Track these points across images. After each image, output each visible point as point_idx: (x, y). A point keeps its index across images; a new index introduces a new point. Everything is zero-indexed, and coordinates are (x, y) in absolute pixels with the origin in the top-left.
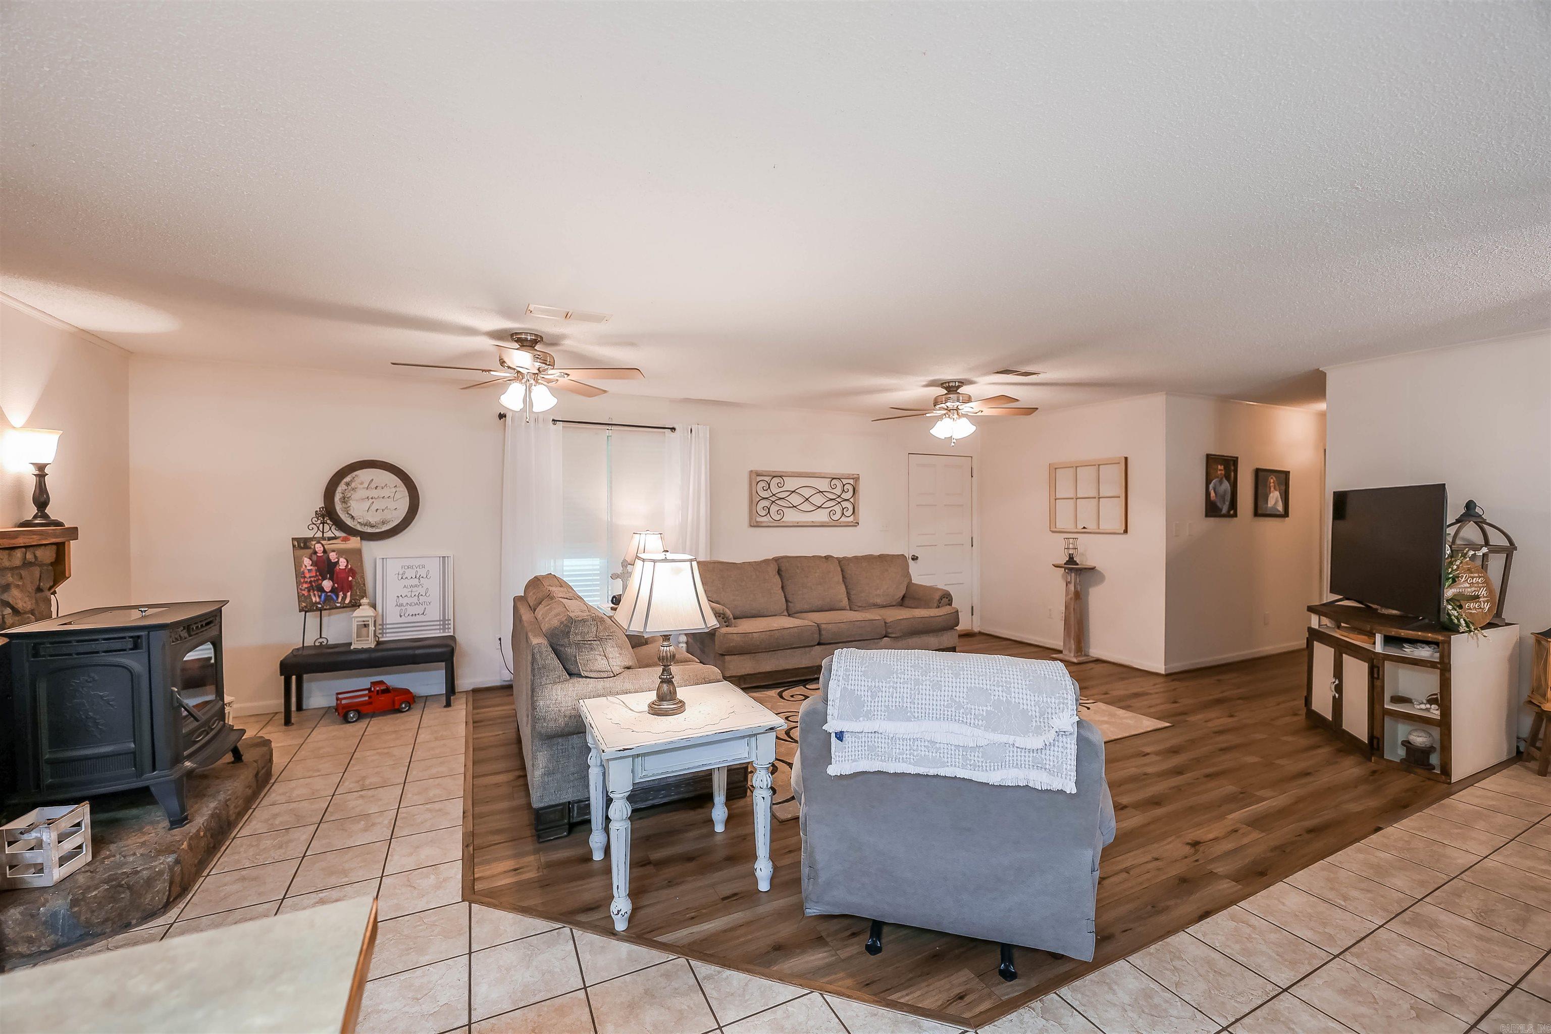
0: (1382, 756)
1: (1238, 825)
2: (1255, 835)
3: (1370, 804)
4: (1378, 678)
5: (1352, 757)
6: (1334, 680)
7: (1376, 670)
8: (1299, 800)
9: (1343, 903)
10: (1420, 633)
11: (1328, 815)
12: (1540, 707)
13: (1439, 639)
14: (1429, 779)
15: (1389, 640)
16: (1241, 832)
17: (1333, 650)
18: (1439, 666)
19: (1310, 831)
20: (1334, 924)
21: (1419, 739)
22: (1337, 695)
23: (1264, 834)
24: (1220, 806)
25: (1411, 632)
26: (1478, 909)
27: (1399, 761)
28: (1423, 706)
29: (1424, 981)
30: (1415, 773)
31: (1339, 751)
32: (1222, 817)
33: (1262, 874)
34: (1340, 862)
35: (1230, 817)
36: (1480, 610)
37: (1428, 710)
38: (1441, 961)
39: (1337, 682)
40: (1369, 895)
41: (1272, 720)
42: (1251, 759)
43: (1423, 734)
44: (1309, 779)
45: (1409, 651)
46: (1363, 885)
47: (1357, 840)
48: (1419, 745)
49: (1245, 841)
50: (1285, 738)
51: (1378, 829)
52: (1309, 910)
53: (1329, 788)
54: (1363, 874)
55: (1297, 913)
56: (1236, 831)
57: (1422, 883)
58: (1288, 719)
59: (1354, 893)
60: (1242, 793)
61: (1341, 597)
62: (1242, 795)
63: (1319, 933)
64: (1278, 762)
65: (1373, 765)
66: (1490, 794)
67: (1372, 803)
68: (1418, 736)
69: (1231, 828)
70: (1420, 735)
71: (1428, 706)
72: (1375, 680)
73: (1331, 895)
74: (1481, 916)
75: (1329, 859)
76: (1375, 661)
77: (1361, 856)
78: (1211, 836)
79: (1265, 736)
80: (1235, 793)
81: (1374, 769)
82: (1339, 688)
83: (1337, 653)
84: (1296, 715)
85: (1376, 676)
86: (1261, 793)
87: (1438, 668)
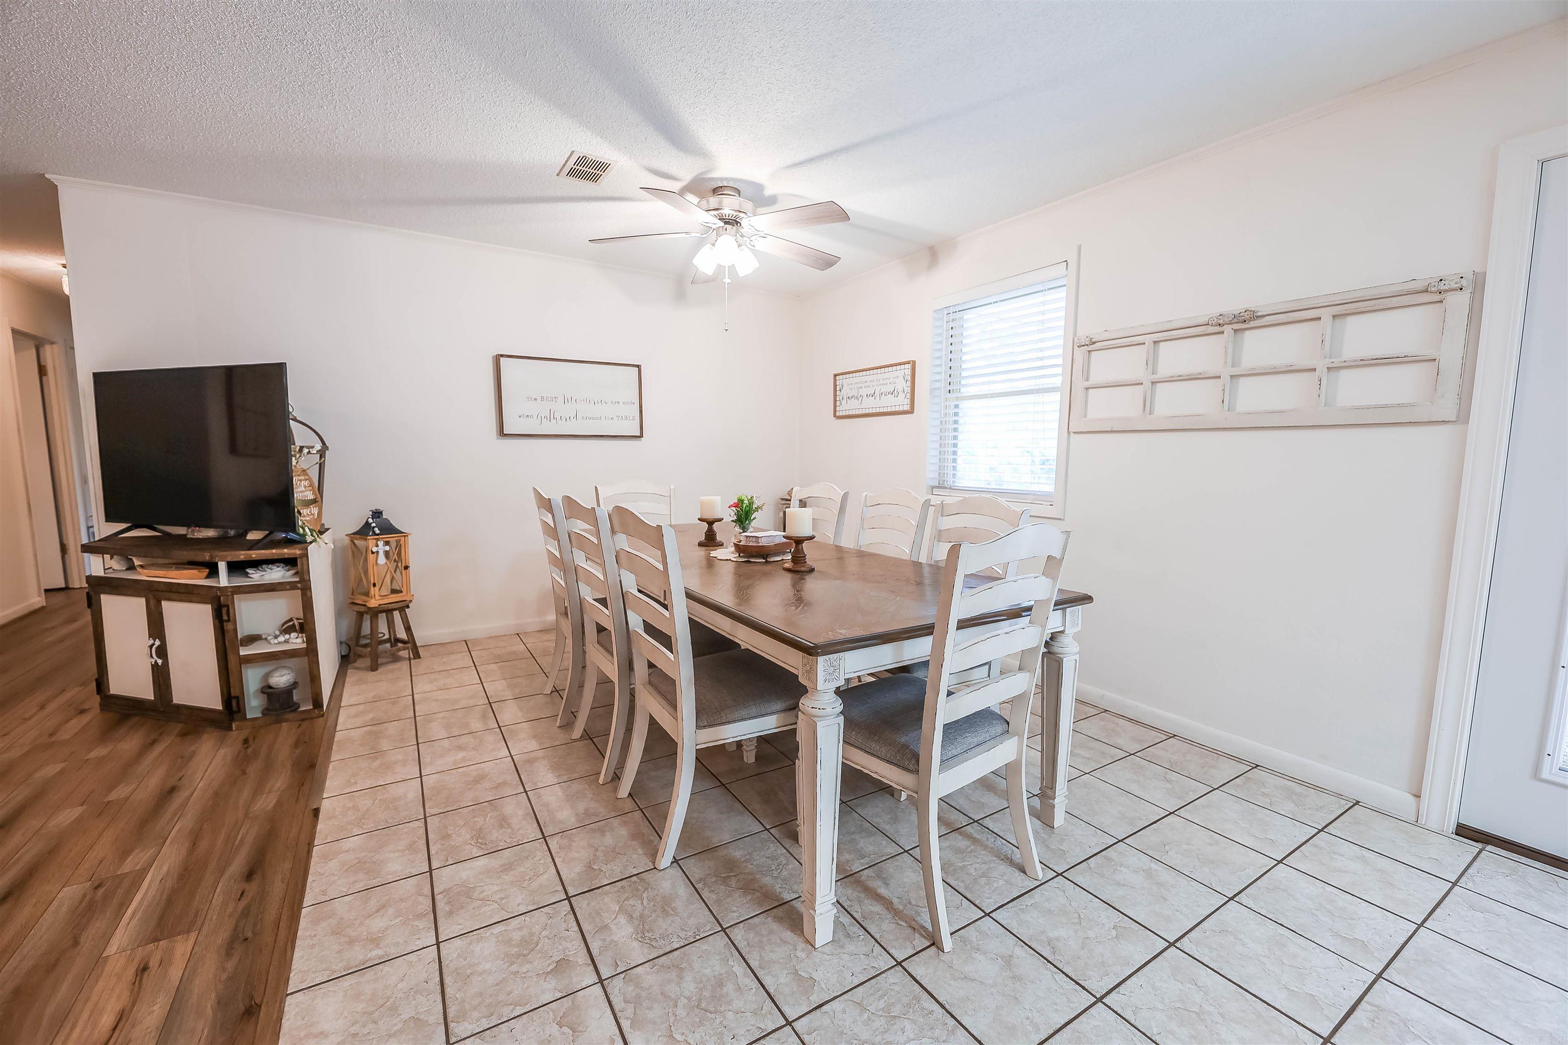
0: (244, 718)
1: (140, 954)
2: (182, 947)
3: (278, 785)
4: (229, 621)
5: (205, 736)
6: (152, 642)
7: (224, 610)
8: (195, 837)
9: (380, 952)
10: (274, 551)
11: (249, 834)
12: (365, 605)
13: (296, 554)
14: (303, 720)
15: (236, 568)
16: (154, 963)
17: (144, 599)
18: (299, 585)
19: (249, 876)
20: (401, 995)
21: (281, 679)
22: (160, 662)
23: (193, 935)
24: (76, 942)
25: (263, 551)
26: (472, 838)
27: (260, 715)
28: (281, 639)
29: (530, 974)
30: (286, 721)
31: (184, 735)
32: (99, 961)
33: (251, 1011)
34: (324, 893)
35: (112, 948)
36: (312, 517)
37: (286, 641)
38: (514, 930)
39: (158, 643)
40: (391, 911)
41: (51, 735)
42: (67, 817)
43: (285, 671)
44: (178, 799)
45: (256, 576)
46: (373, 904)
47: (310, 845)
48: (285, 686)
49: (176, 973)
50: (93, 754)
51: (316, 812)
52: (361, 1007)
53: (216, 794)
54: (359, 886)
55: (352, 1030)
56: (145, 969)
57: (411, 847)
58: (76, 724)
59: (377, 924)
60: (98, 887)
61: (130, 525)
62: (101, 891)
63: (401, 1031)
64: (113, 796)
65: (237, 734)
66: (361, 707)
67: (280, 782)
68: (282, 676)
69: (131, 972)
70: (283, 673)
71: (287, 636)
72: (225, 624)
73: (358, 954)
74: (481, 843)
75: (308, 900)
76: (222, 598)
77: (334, 864)
78: (107, 1020)
79: (59, 767)
80: (85, 895)
81: (242, 737)
82: (162, 652)
83: (152, 602)
84: (83, 712)
85: (225, 617)
86: (131, 864)
87: (298, 589)
